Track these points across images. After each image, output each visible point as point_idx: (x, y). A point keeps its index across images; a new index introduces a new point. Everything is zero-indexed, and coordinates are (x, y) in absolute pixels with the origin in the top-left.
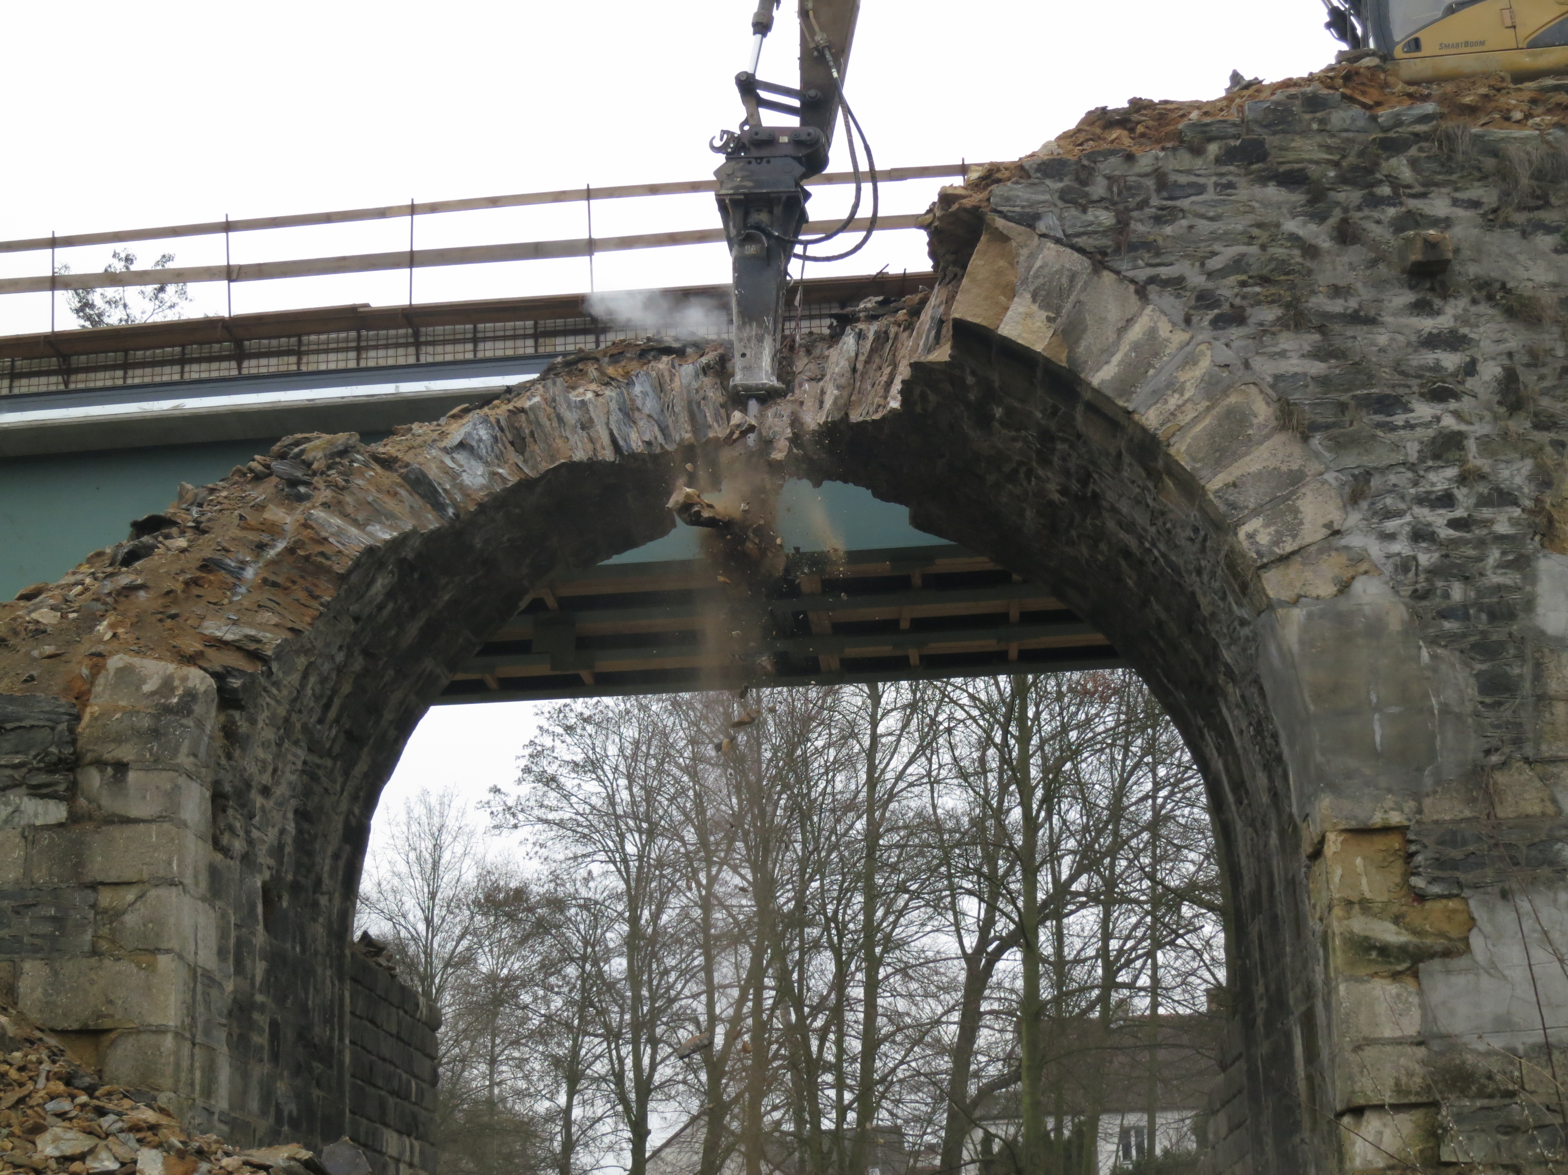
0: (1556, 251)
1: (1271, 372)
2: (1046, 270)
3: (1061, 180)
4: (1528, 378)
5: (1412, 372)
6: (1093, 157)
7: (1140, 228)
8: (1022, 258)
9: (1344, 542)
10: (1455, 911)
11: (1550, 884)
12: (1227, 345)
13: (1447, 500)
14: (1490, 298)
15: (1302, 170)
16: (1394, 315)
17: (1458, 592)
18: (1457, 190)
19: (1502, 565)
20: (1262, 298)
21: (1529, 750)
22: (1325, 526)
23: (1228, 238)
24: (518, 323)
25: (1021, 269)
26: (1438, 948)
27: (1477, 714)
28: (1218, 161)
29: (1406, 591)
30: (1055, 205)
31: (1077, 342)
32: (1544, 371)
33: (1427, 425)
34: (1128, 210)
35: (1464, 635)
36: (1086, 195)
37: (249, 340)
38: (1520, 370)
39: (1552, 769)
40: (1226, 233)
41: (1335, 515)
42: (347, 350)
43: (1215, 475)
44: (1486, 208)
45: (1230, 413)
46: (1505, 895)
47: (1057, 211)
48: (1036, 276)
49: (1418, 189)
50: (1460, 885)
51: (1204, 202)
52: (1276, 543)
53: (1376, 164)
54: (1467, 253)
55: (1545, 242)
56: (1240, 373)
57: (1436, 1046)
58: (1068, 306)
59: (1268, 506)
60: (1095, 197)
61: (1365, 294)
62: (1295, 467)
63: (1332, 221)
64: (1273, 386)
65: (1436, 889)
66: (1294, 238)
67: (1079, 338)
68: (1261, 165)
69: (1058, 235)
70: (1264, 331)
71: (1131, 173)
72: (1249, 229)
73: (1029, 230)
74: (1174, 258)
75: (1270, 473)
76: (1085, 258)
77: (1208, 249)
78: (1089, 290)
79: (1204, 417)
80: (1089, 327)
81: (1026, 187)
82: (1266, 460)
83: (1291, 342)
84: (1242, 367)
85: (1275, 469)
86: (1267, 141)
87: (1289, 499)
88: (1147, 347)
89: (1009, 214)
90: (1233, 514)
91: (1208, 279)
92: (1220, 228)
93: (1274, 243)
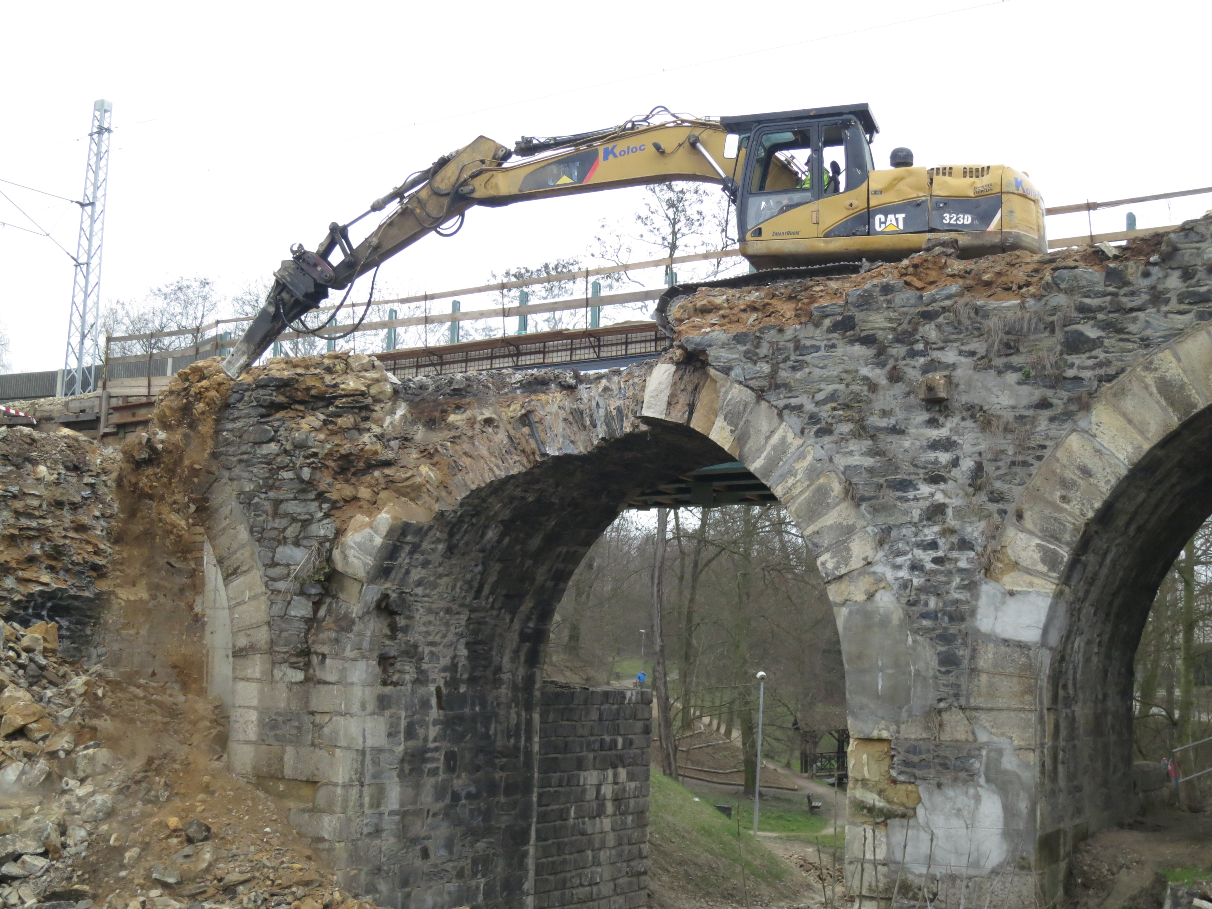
0: (1019, 383)
1: (843, 464)
2: (733, 401)
3: (745, 345)
4: (989, 468)
5: (921, 465)
6: (761, 330)
7: (784, 374)
8: (721, 394)
10: (912, 792)
11: (965, 782)
12: (822, 447)
13: (933, 545)
14: (973, 416)
15: (874, 335)
16: (916, 428)
17: (933, 603)
18: (962, 344)
19: (961, 587)
20: (842, 418)
21: (963, 701)
22: (864, 559)
23: (828, 380)
25: (720, 401)
26: (900, 812)
27: (936, 678)
28: (830, 331)
29: (904, 600)
30: (741, 361)
31: (744, 445)
32: (1000, 464)
33: (926, 499)
34: (778, 363)
35: (934, 629)
36: (757, 354)
38: (985, 463)
39: (975, 714)
40: (827, 377)
41: (870, 553)
43: (808, 527)
44: (979, 356)
45: (819, 489)
46: (939, 786)
47: (742, 364)
48: (727, 406)
49: (940, 344)
50: (916, 778)
51: (819, 357)
52: (836, 568)
53: (916, 330)
54: (962, 387)
55: (1012, 377)
56: (827, 465)
57: (893, 867)
58: (742, 423)
59: (834, 546)
60: (761, 355)
61: (900, 415)
62: (851, 523)
63: (888, 367)
64: (844, 473)
65: (902, 778)
66: (866, 379)
67: (746, 442)
68: (852, 332)
69: (741, 380)
70: (842, 439)
71: (781, 339)
72: (840, 374)
73: (726, 376)
74: (799, 393)
75: (837, 526)
76: (753, 394)
77: (818, 387)
78: (753, 413)
79: (806, 492)
80: (752, 436)
81: (727, 350)
82: (835, 518)
83: (856, 446)
84: (828, 461)
85: (840, 524)
86: (856, 317)
87: (846, 542)
88: (780, 448)
89: (717, 367)
90: (815, 550)
91: (816, 406)
92: (824, 374)
93: (854, 383)
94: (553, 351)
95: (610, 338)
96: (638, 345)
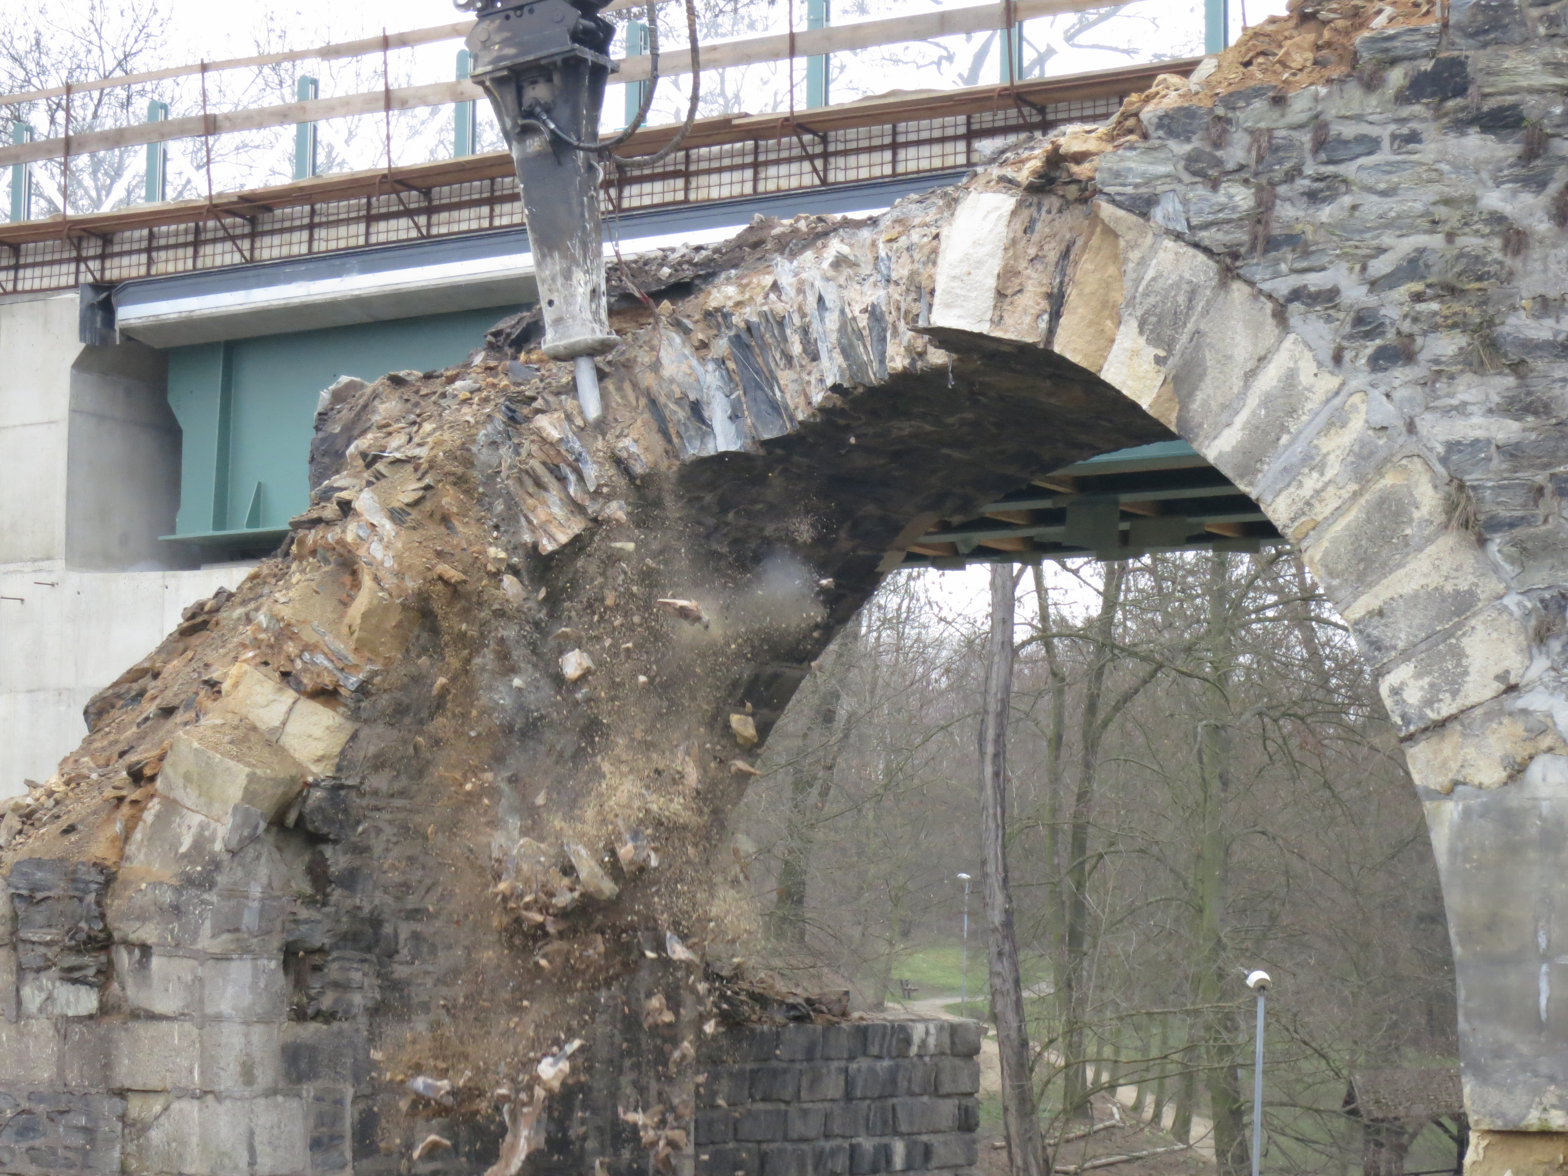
1: (1442, 438)
2: (1160, 283)
3: (1188, 140)
6: (1230, 101)
7: (1288, 212)
8: (1131, 265)
9: (1521, 703)
12: (1388, 396)
15: (1514, 107)
20: (1439, 320)
22: (1498, 678)
23: (1401, 225)
24: (947, 119)
25: (1128, 284)
28: (1402, 98)
30: (1180, 181)
31: (1190, 395)
34: (1272, 184)
36: (1219, 163)
40: (1399, 217)
41: (1513, 662)
42: (742, 167)
43: (1356, 598)
45: (1382, 501)
47: (1180, 189)
48: (1146, 295)
51: (1376, 167)
52: (1429, 702)
56: (1401, 440)
58: (1184, 339)
59: (1423, 647)
60: (1230, 166)
62: (1464, 586)
63: (1553, 188)
64: (1444, 460)
66: (1497, 219)
67: (1195, 388)
68: (1459, 101)
69: (1179, 228)
70: (1439, 373)
71: (1281, 123)
72: (1432, 209)
73: (1141, 221)
74: (1327, 259)
75: (1429, 594)
76: (1211, 263)
77: (1375, 243)
78: (1212, 313)
79: (1348, 510)
80: (1209, 370)
81: (1142, 153)
82: (1425, 575)
83: (1474, 391)
84: (1404, 430)
85: (1436, 589)
86: (1470, 61)
87: (1452, 635)
88: (1281, 400)
89: (1118, 198)
90: (1375, 657)
91: (1370, 291)
92: (1391, 209)
93: (1467, 230)
94: (709, 172)
95: (851, 133)
96: (925, 150)
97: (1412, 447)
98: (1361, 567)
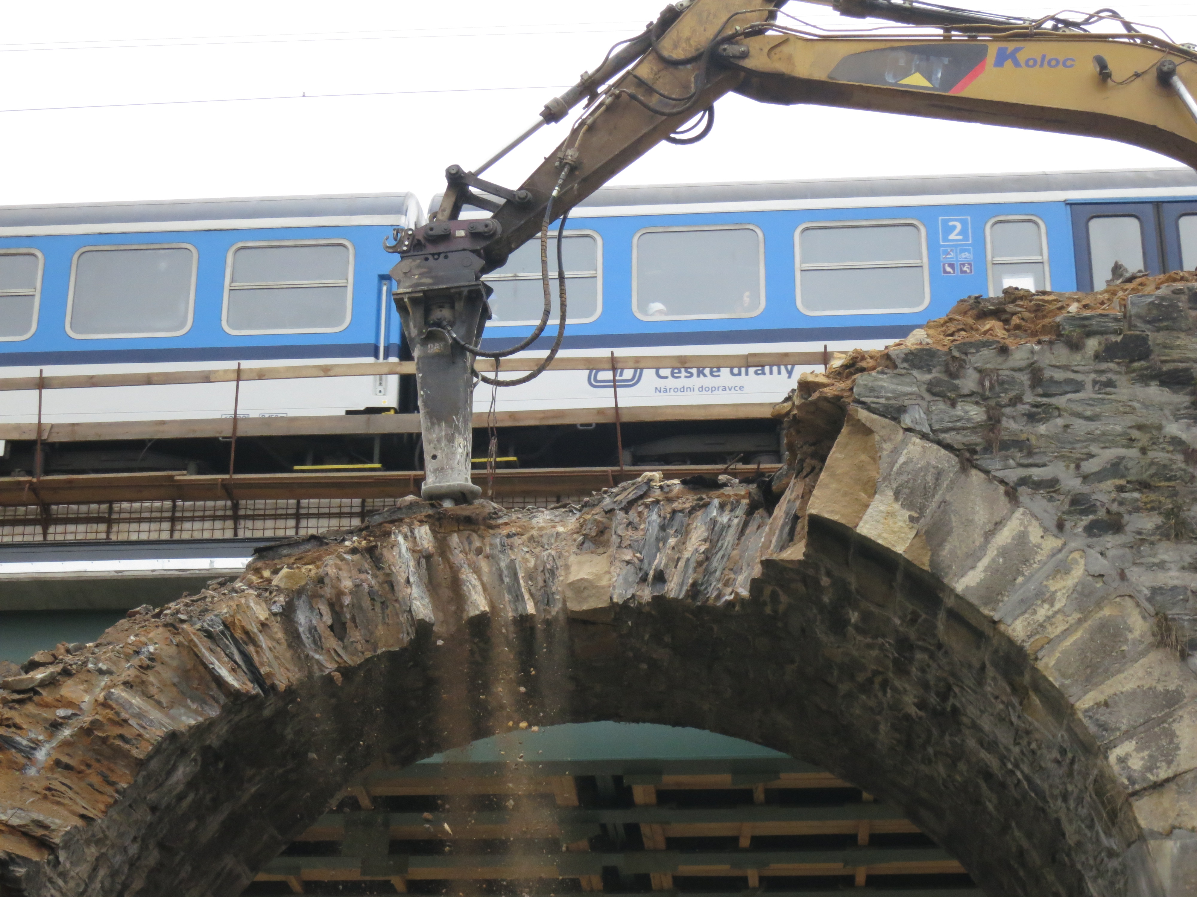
1: (1148, 584)
2: (911, 466)
3: (929, 371)
6: (964, 348)
7: (1012, 425)
8: (885, 453)
12: (1102, 554)
15: (1187, 370)
20: (1141, 505)
23: (1106, 440)
24: (344, 500)
25: (884, 465)
28: (1097, 357)
30: (923, 398)
31: (941, 545)
34: (999, 406)
36: (956, 388)
37: (58, 504)
40: (1104, 434)
42: (161, 520)
43: (1086, 693)
45: (1103, 627)
47: (924, 404)
48: (899, 473)
51: (1082, 401)
52: (1150, 769)
56: (1115, 585)
58: (933, 505)
59: (1142, 729)
60: (965, 391)
62: (1172, 687)
64: (1150, 600)
66: (1176, 441)
67: (944, 541)
68: (1143, 363)
69: (924, 430)
70: (1142, 540)
71: (1004, 366)
72: (1129, 431)
73: (893, 423)
74: (1047, 459)
75: (1145, 693)
76: (952, 456)
77: (1084, 451)
78: (955, 489)
79: (1076, 630)
80: (954, 529)
81: (891, 377)
82: (1140, 679)
83: (1171, 553)
84: (1118, 578)
85: (1150, 688)
86: (1150, 338)
87: (1164, 721)
88: (1016, 553)
89: (873, 405)
90: (1104, 736)
91: (1084, 482)
92: (1097, 429)
93: (1155, 447)
97: (1124, 589)
98: (1089, 671)
